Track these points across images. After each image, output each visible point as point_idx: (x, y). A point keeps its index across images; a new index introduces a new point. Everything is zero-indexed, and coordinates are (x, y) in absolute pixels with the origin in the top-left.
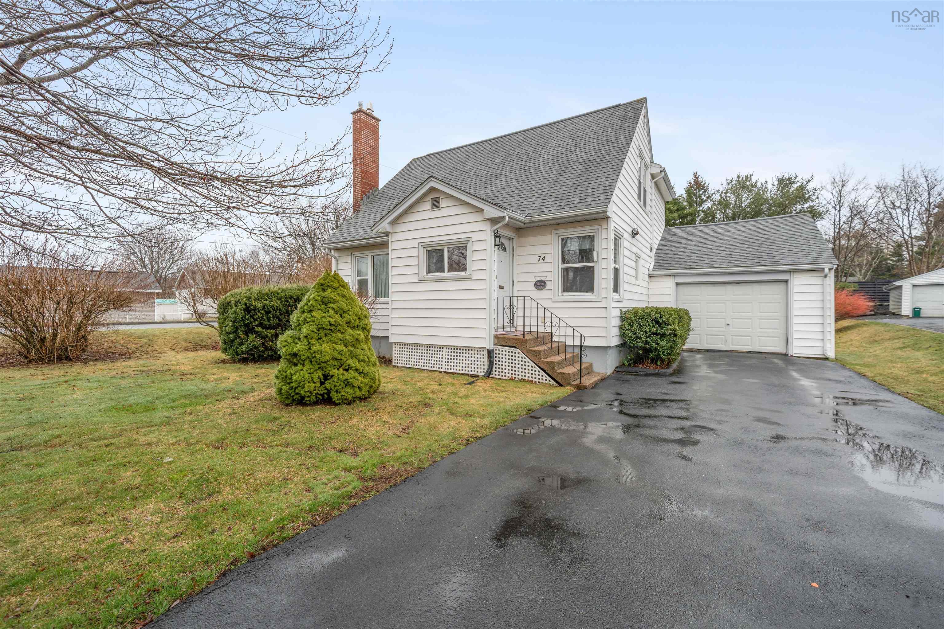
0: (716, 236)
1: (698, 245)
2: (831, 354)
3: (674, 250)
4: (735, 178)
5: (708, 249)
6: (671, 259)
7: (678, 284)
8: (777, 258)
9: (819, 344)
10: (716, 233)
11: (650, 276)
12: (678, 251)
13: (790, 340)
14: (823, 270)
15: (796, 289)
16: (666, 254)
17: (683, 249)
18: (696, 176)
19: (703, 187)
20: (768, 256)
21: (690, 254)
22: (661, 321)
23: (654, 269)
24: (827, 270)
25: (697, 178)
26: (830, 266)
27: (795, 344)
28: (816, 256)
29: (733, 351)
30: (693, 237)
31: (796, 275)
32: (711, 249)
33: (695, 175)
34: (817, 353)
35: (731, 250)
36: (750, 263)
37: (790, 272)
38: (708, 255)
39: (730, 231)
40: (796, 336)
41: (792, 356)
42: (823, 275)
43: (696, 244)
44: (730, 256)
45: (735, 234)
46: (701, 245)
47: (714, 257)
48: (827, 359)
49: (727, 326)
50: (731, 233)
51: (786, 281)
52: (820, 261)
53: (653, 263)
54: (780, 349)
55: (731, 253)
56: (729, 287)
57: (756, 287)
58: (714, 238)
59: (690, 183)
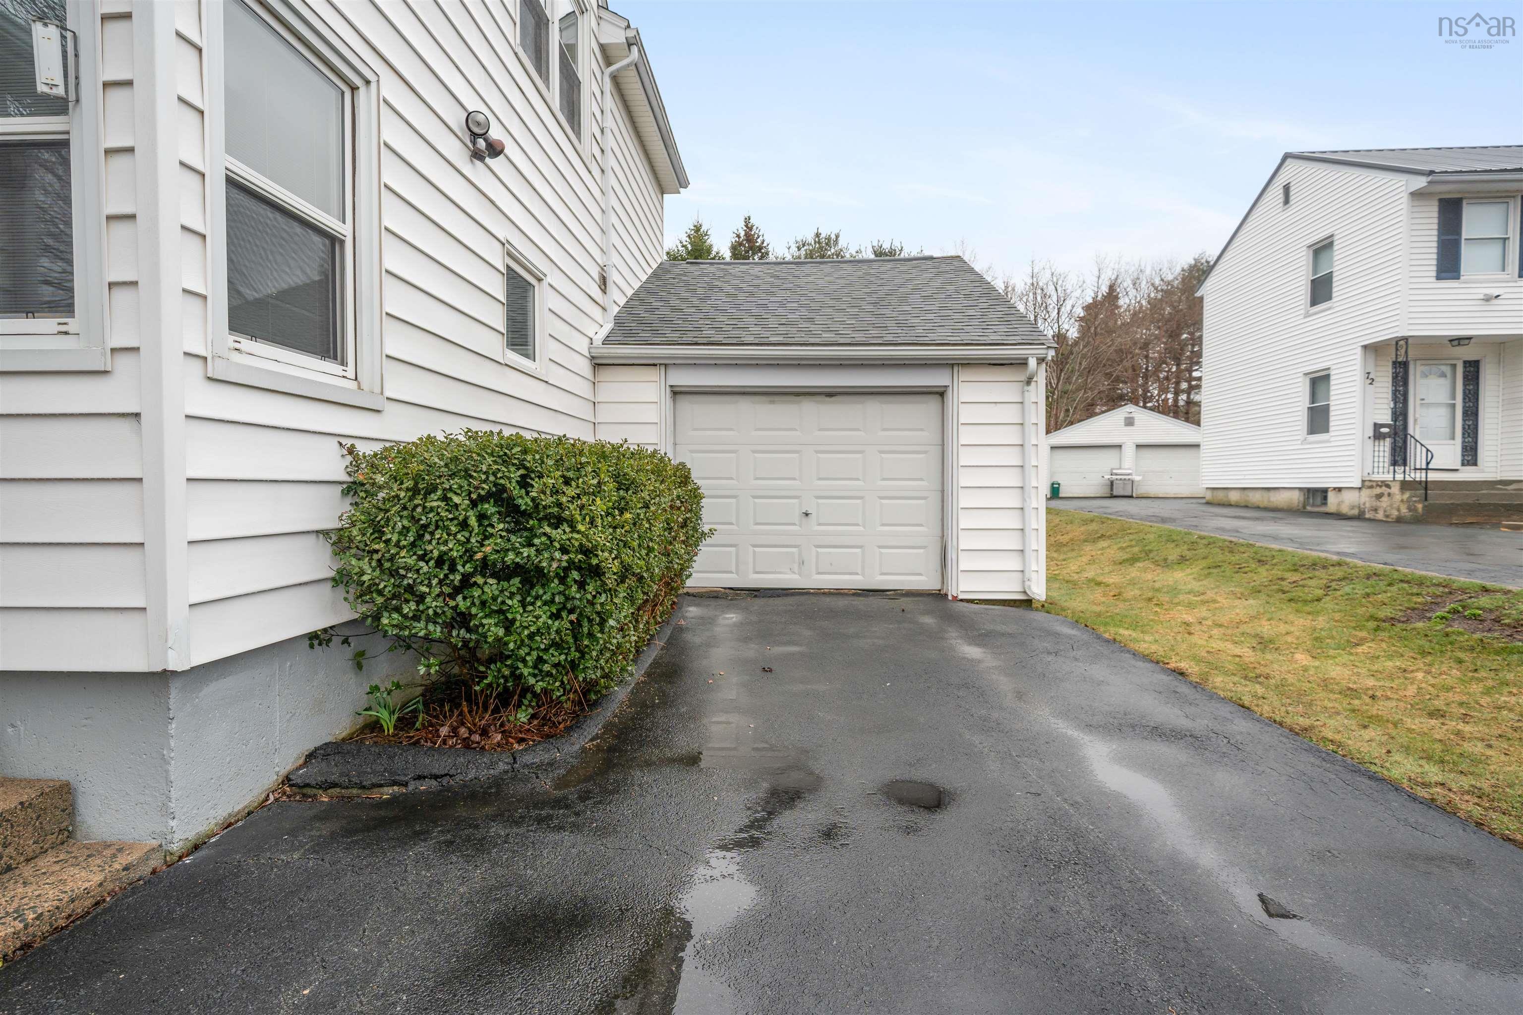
0: (777, 282)
1: (735, 296)
2: (1039, 591)
3: (675, 302)
4: (810, 238)
5: (759, 306)
6: (662, 320)
7: (676, 393)
8: (919, 331)
9: (1013, 563)
10: (777, 277)
11: (598, 364)
12: (684, 306)
13: (951, 554)
14: (1023, 363)
15: (966, 414)
16: (652, 311)
17: (696, 302)
18: (749, 227)
19: (760, 248)
20: (899, 324)
21: (712, 313)
22: (524, 503)
23: (606, 341)
24: (1032, 362)
25: (751, 229)
26: (1040, 351)
27: (962, 567)
28: (1003, 328)
29: (820, 593)
30: (726, 282)
31: (965, 375)
32: (764, 306)
33: (747, 220)
34: (1008, 589)
35: (811, 310)
36: (859, 337)
37: (952, 365)
38: (758, 317)
39: (808, 275)
40: (966, 542)
41: (955, 598)
42: (1023, 378)
43: (729, 295)
44: (811, 320)
45: (820, 281)
46: (741, 296)
47: (773, 322)
48: (1027, 603)
49: (804, 519)
50: (810, 279)
51: (941, 393)
52: (1018, 339)
53: (609, 326)
54: (927, 581)
55: (811, 315)
56: (809, 409)
57: (873, 408)
58: (772, 285)
59: (738, 236)
